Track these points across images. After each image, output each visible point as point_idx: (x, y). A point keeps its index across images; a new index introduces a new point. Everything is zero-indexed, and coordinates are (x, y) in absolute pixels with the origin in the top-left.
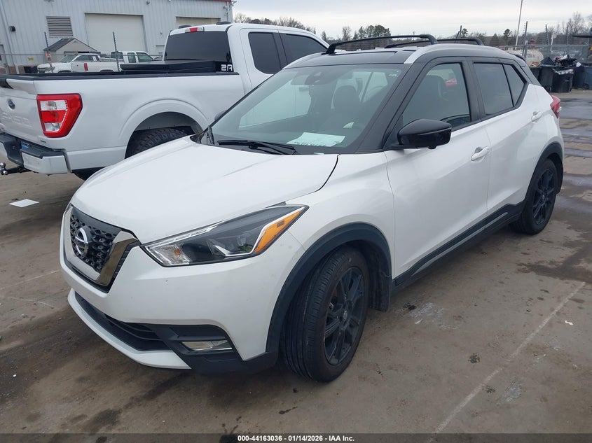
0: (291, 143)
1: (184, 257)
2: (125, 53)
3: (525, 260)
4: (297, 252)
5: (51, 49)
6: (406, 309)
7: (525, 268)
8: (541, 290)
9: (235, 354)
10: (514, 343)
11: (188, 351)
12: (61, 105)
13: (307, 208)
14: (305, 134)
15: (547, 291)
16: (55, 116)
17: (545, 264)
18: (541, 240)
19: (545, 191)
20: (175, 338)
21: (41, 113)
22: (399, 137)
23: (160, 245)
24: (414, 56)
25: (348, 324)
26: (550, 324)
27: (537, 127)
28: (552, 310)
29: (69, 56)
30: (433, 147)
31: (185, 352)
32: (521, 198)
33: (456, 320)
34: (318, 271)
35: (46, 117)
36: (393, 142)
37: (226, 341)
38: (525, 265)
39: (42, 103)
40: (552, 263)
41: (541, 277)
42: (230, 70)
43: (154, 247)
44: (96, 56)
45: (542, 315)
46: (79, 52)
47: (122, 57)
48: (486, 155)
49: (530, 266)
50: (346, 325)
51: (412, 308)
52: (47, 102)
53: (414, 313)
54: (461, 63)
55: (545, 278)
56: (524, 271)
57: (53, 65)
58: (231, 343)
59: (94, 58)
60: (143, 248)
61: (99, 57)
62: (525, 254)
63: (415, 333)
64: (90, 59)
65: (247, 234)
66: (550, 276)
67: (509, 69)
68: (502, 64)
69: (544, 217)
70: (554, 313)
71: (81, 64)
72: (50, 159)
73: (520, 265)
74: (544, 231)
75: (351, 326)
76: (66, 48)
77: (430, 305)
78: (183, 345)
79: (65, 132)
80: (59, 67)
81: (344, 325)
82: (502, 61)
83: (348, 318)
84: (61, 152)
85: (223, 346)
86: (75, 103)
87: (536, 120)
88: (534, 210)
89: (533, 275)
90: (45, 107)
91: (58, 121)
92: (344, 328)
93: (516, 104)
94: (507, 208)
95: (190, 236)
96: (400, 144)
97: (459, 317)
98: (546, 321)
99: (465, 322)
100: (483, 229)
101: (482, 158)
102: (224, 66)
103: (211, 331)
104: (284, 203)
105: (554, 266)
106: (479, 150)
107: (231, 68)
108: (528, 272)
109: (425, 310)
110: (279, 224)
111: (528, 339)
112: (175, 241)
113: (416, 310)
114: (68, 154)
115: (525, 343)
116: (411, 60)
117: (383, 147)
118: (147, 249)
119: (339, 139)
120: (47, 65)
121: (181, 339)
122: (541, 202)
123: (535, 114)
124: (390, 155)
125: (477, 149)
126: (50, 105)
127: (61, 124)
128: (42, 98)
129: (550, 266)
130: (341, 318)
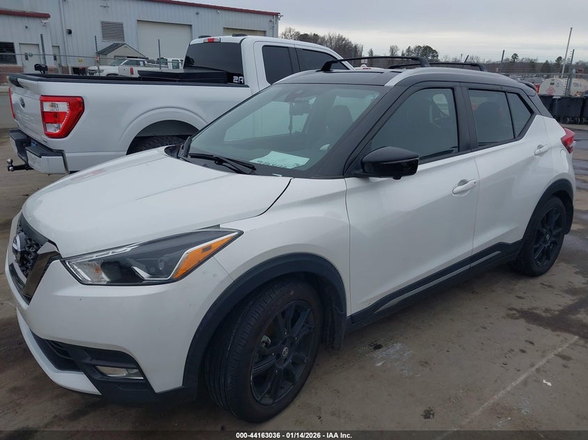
0: (255, 161)
1: (104, 275)
2: (170, 60)
3: (518, 304)
4: (222, 281)
5: (103, 53)
6: (371, 348)
7: (515, 314)
8: (527, 341)
9: (146, 384)
10: (478, 400)
11: (101, 376)
12: (63, 107)
13: (241, 233)
14: (273, 153)
15: (532, 343)
16: (56, 117)
17: (538, 312)
18: (542, 284)
19: (551, 231)
20: (88, 361)
21: (43, 113)
22: (363, 164)
23: (80, 260)
24: (397, 78)
25: (290, 360)
26: (525, 383)
27: (543, 162)
28: (532, 365)
29: (119, 60)
30: (397, 177)
31: (98, 377)
32: (519, 236)
33: (422, 365)
34: (251, 303)
35: (48, 118)
36: (358, 169)
37: (137, 371)
38: (516, 310)
39: (45, 104)
40: (547, 310)
41: (531, 326)
42: (241, 82)
43: (73, 261)
44: (144, 62)
45: (519, 370)
46: (128, 57)
47: (166, 64)
48: (473, 187)
49: (522, 312)
50: (287, 363)
51: (378, 347)
52: (50, 103)
53: (379, 354)
54: (453, 89)
55: (534, 327)
56: (513, 317)
57: (101, 68)
58: (142, 373)
59: (141, 63)
60: (63, 262)
61: (146, 62)
62: (520, 297)
63: (372, 376)
64: (137, 64)
65: (166, 257)
66: (540, 325)
67: (514, 99)
68: (504, 92)
69: (548, 258)
70: (534, 369)
71: (128, 68)
72: (48, 159)
73: (511, 309)
74: (548, 274)
75: (294, 363)
76: (117, 52)
77: (398, 346)
78: (97, 369)
79: (65, 133)
80: (107, 70)
81: (284, 363)
82: (504, 89)
83: (289, 355)
84: (60, 153)
85: (135, 374)
86: (77, 106)
87: (541, 154)
88: (536, 250)
89: (522, 322)
90: (47, 107)
91: (60, 122)
92: (282, 366)
93: (517, 135)
94: (500, 246)
95: (110, 254)
96: (364, 171)
97: (426, 363)
98: (522, 378)
99: (430, 369)
100: (468, 267)
101: (467, 193)
102: (236, 78)
103: (122, 358)
104: (218, 226)
105: (549, 315)
106: (463, 182)
107: (242, 80)
108: (517, 318)
109: (392, 351)
110: (205, 249)
111: (496, 397)
112: (94, 258)
113: (381, 350)
114: (67, 155)
115: (492, 401)
116: (392, 83)
117: (344, 174)
118: (67, 263)
119: (302, 161)
120: (96, 68)
121: (94, 362)
122: (545, 242)
123: (540, 147)
124: (351, 182)
125: (462, 181)
126: (52, 106)
127: (61, 126)
128: (45, 98)
129: (544, 314)
130: (278, 356)
